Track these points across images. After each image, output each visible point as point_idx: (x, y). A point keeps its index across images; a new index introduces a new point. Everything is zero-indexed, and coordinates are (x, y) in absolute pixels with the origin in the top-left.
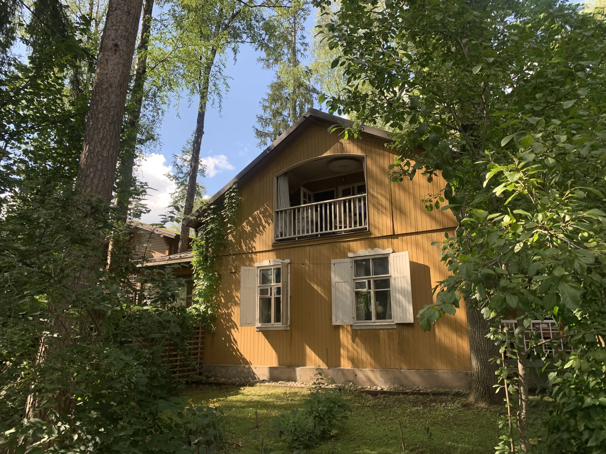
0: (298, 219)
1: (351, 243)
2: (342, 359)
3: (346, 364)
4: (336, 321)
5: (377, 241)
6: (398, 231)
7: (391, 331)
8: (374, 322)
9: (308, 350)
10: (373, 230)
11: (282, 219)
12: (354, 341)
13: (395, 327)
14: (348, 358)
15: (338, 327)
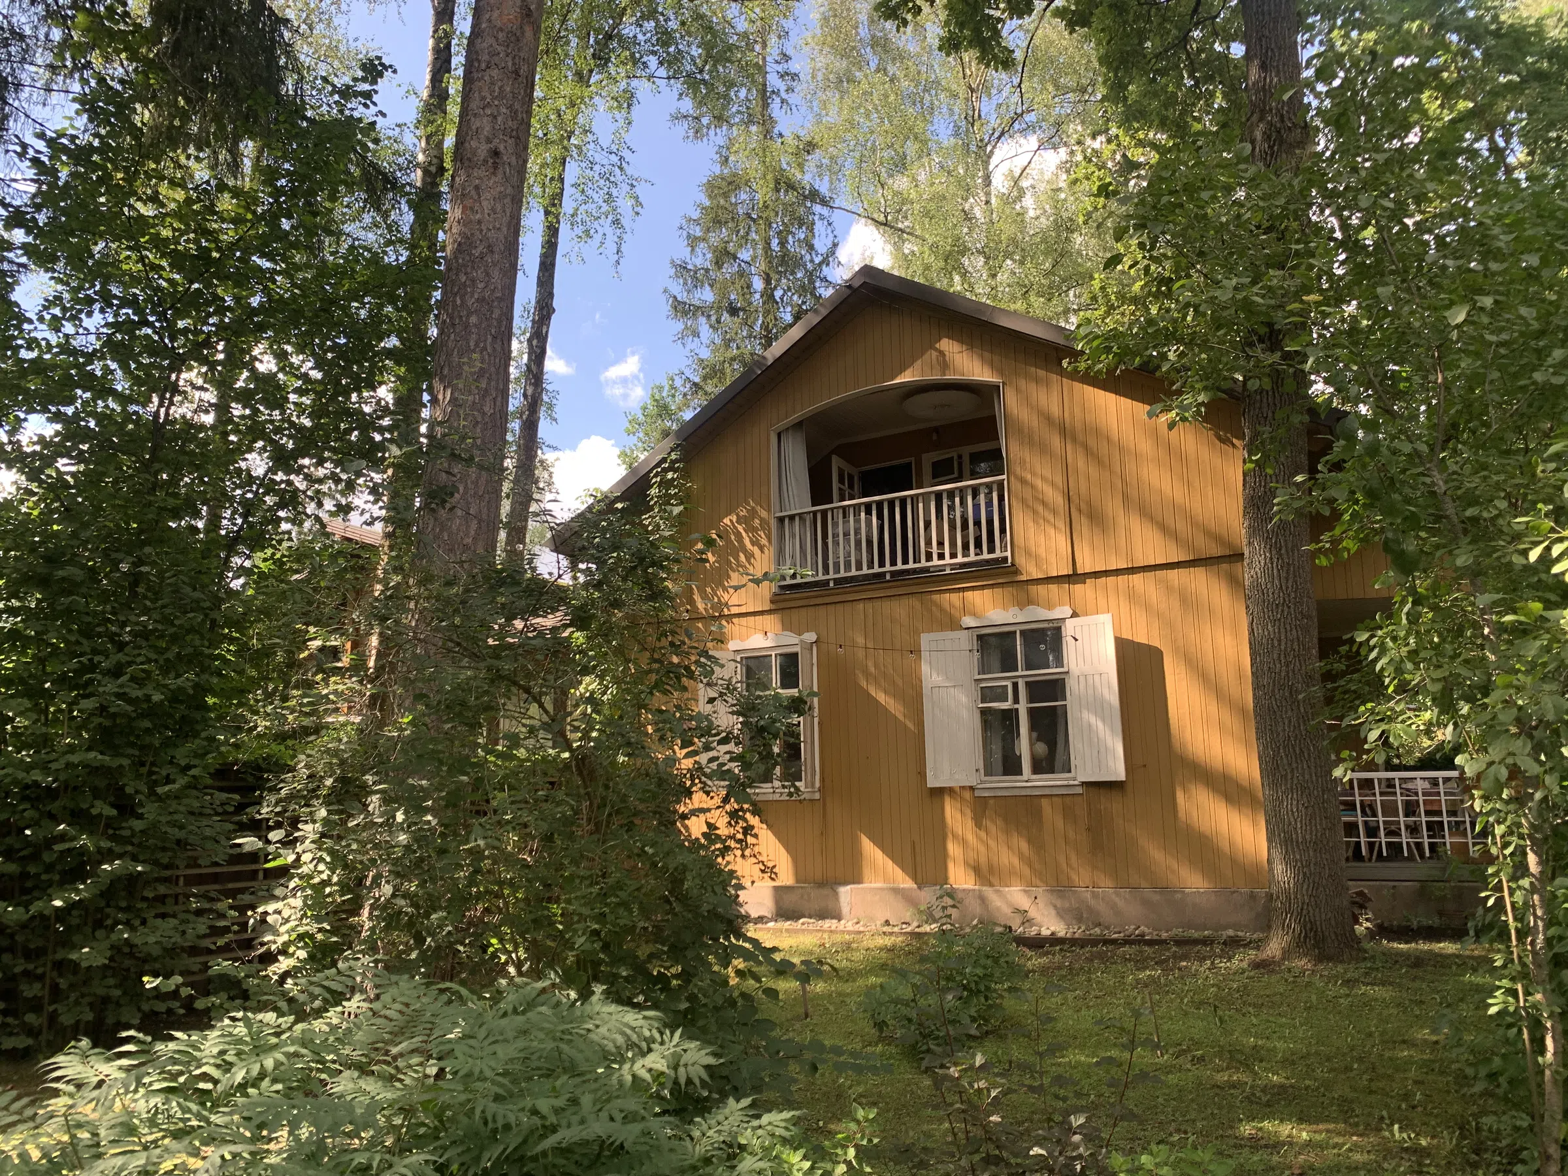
0: (835, 536)
1: (969, 594)
2: (951, 866)
3: (960, 878)
4: (936, 776)
5: (1033, 589)
6: (1086, 564)
7: (1068, 799)
8: (1028, 780)
9: (868, 847)
10: (1021, 561)
11: (793, 536)
12: (978, 824)
13: (1079, 790)
14: (966, 863)
15: (939, 792)
